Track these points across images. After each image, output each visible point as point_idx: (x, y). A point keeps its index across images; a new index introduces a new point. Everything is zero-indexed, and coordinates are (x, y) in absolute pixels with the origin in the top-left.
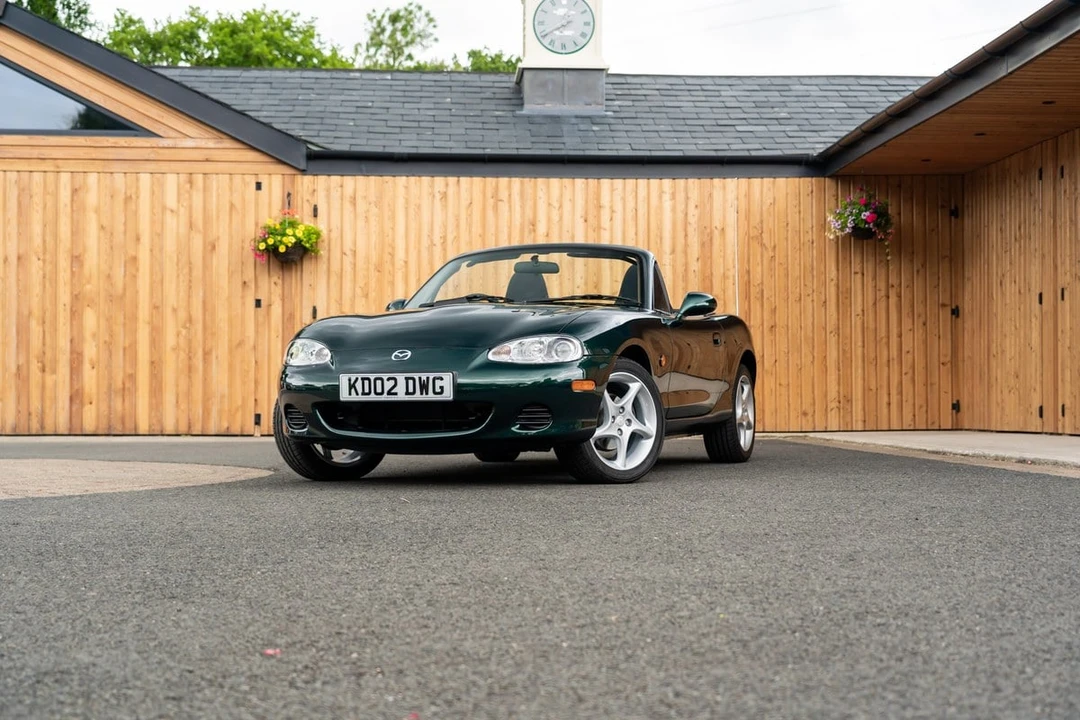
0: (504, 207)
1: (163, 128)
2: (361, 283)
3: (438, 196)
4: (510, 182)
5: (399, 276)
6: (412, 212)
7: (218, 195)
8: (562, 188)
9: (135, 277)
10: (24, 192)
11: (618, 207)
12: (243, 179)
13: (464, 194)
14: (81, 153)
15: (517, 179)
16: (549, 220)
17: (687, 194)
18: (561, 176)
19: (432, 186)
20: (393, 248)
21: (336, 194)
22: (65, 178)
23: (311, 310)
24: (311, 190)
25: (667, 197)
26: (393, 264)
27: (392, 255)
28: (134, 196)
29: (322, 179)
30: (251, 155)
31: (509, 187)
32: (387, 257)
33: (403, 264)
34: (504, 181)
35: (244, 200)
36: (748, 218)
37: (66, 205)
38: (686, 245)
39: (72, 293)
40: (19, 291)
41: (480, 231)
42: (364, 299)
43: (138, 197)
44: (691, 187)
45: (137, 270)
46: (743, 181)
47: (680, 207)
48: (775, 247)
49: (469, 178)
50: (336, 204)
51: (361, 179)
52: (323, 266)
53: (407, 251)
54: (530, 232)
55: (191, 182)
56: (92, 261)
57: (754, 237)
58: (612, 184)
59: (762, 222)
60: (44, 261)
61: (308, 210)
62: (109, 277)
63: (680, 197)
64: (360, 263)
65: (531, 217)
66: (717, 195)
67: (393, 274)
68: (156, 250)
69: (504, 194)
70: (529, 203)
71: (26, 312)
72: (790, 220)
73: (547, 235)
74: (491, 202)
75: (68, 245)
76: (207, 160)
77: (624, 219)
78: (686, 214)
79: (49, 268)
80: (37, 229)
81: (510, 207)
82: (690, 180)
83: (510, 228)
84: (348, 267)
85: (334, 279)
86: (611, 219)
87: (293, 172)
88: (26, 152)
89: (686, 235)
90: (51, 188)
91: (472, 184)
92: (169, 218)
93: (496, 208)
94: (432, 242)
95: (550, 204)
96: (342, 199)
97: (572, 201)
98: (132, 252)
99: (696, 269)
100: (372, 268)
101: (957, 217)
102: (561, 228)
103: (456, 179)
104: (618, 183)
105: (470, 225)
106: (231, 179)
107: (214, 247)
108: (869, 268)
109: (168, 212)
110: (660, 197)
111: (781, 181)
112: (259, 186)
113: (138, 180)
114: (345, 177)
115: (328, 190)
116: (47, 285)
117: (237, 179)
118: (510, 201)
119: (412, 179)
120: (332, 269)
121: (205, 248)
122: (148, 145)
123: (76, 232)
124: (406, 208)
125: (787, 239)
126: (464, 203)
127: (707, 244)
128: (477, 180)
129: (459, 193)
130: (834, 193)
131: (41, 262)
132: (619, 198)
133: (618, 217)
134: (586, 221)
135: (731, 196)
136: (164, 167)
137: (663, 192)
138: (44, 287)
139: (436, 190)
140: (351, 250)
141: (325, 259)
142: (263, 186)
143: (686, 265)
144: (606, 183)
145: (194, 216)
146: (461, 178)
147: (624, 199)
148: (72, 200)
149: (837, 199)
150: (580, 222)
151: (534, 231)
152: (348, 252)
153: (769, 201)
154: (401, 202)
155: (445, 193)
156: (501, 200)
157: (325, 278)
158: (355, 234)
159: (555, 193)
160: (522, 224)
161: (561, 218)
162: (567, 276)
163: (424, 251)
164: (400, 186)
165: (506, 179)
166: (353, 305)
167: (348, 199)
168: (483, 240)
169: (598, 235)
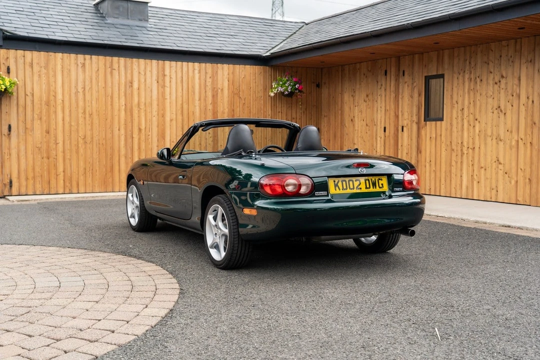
0: (116, 73)
2: (37, 111)
3: (80, 65)
4: (119, 60)
5: (59, 108)
6: (65, 73)
8: (146, 64)
11: (174, 76)
13: (94, 65)
15: (122, 58)
16: (139, 81)
17: (206, 71)
19: (76, 59)
20: (55, 93)
21: (21, 61)
23: (7, 127)
24: (6, 57)
25: (196, 72)
26: (55, 102)
27: (55, 97)
29: (12, 51)
31: (119, 63)
32: (52, 98)
33: (61, 102)
34: (115, 59)
36: (233, 84)
38: (206, 97)
41: (103, 85)
42: (39, 121)
44: (208, 67)
46: (231, 66)
47: (203, 77)
48: (245, 98)
49: (97, 56)
50: (21, 66)
51: (35, 53)
52: (14, 102)
53: (63, 95)
54: (130, 87)
57: (235, 93)
58: (170, 64)
59: (239, 86)
61: (3, 69)
63: (203, 72)
64: (36, 101)
65: (130, 79)
66: (220, 72)
67: (55, 107)
69: (115, 66)
70: (129, 72)
72: (251, 86)
73: (139, 89)
74: (109, 70)
77: (176, 82)
78: (206, 81)
81: (119, 73)
82: (207, 64)
83: (119, 84)
84: (29, 103)
85: (21, 109)
86: (170, 82)
89: (206, 92)
91: (98, 59)
93: (111, 73)
94: (77, 90)
95: (139, 73)
96: (25, 64)
97: (151, 71)
99: (210, 108)
100: (43, 103)
101: (319, 88)
102: (145, 85)
103: (90, 56)
104: (173, 63)
105: (98, 82)
108: (285, 109)
110: (194, 71)
111: (248, 67)
114: (26, 52)
115: (16, 58)
118: (119, 70)
119: (65, 55)
120: (19, 104)
124: (62, 71)
125: (250, 95)
126: (95, 69)
127: (215, 96)
128: (101, 58)
129: (91, 64)
130: (270, 73)
132: (174, 71)
133: (174, 81)
134: (158, 82)
135: (226, 73)
137: (194, 69)
139: (79, 63)
140: (31, 93)
141: (15, 98)
143: (206, 106)
144: (167, 63)
146: (93, 56)
147: (176, 72)
149: (271, 77)
150: (155, 83)
151: (132, 86)
152: (28, 93)
153: (243, 76)
154: (59, 67)
155: (84, 64)
156: (114, 69)
157: (15, 108)
158: (33, 84)
159: (142, 67)
160: (126, 83)
161: (145, 81)
162: (148, 111)
163: (73, 96)
164: (59, 58)
165: (117, 58)
166: (33, 124)
167: (28, 64)
168: (105, 90)
169: (164, 90)
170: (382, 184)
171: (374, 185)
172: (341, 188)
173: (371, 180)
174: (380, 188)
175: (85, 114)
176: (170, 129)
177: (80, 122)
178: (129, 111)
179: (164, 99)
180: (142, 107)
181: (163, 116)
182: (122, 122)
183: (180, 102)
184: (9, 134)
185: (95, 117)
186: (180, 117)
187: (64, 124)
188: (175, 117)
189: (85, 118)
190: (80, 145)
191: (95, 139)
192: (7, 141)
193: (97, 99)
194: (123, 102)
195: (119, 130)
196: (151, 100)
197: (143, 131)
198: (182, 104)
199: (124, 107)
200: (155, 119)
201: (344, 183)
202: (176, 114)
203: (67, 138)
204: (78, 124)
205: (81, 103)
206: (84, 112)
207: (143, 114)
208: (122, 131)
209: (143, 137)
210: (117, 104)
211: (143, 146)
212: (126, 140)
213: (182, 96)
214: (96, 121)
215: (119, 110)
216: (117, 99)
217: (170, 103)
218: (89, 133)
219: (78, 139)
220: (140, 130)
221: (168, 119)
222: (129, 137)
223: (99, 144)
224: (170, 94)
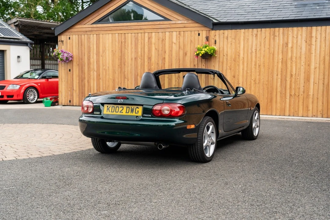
0: (277, 38)
1: (172, 18)
2: (229, 65)
3: (254, 35)
4: (279, 30)
5: (241, 62)
6: (246, 41)
7: (187, 38)
8: (298, 31)
9: (164, 64)
10: (137, 39)
11: (319, 37)
12: (195, 33)
13: (263, 35)
14: (150, 27)
15: (281, 28)
16: (293, 42)
18: (297, 26)
19: (252, 32)
20: (239, 53)
21: (222, 36)
22: (146, 34)
24: (214, 35)
26: (239, 59)
27: (239, 56)
28: (164, 39)
29: (218, 31)
30: (197, 25)
31: (279, 31)
32: (237, 56)
33: (242, 58)
34: (277, 29)
35: (195, 39)
37: (147, 43)
39: (148, 69)
40: (135, 68)
41: (268, 47)
43: (165, 39)
45: (165, 62)
49: (265, 29)
50: (222, 39)
51: (230, 31)
52: (217, 60)
53: (244, 54)
54: (286, 47)
55: (180, 34)
56: (153, 59)
58: (316, 29)
60: (141, 59)
61: (213, 41)
62: (158, 64)
64: (229, 58)
65: (286, 42)
67: (239, 62)
68: (171, 55)
69: (277, 34)
70: (286, 36)
71: (137, 74)
73: (292, 48)
74: (272, 37)
75: (147, 55)
76: (184, 27)
77: (321, 41)
79: (142, 61)
80: (140, 50)
81: (279, 38)
83: (279, 46)
84: (225, 60)
85: (221, 64)
86: (316, 41)
87: (209, 29)
88: (137, 27)
90: (143, 38)
91: (266, 31)
92: (174, 46)
93: (274, 39)
94: (252, 50)
95: (293, 37)
96: (224, 38)
97: (301, 35)
98: (164, 56)
100: (233, 60)
102: (297, 45)
103: (261, 29)
104: (319, 28)
105: (265, 45)
106: (191, 33)
107: (186, 54)
109: (173, 44)
112: (199, 34)
113: (165, 34)
114: (225, 30)
115: (219, 35)
116: (142, 66)
117: (193, 33)
118: (279, 36)
119: (246, 30)
120: (220, 60)
121: (183, 54)
122: (168, 23)
123: (150, 50)
124: (244, 40)
126: (263, 38)
128: (268, 29)
129: (261, 34)
131: (140, 59)
132: (319, 33)
133: (319, 40)
134: (306, 42)
136: (172, 30)
138: (141, 66)
139: (254, 33)
141: (218, 57)
142: (200, 35)
144: (314, 28)
145: (181, 44)
146: (262, 29)
147: (321, 34)
148: (148, 41)
150: (304, 42)
151: (287, 46)
152: (225, 55)
154: (242, 38)
155: (257, 34)
156: (276, 36)
157: (218, 63)
158: (227, 49)
159: (295, 32)
160: (283, 45)
161: (297, 42)
162: (298, 62)
163: (249, 54)
164: (242, 32)
165: (278, 29)
166: (226, 72)
167: (226, 37)
168: (269, 50)
169: (311, 47)
170: (138, 111)
171: (132, 111)
172: (110, 111)
173: (131, 107)
174: (136, 113)
175: (256, 65)
176: (314, 74)
177: (253, 71)
178: (284, 62)
179: (311, 53)
180: (294, 59)
181: (309, 65)
182: (280, 70)
183: (322, 55)
184: (214, 78)
185: (262, 67)
186: (322, 66)
187: (243, 72)
188: (318, 66)
189: (256, 68)
190: (252, 85)
191: (262, 81)
192: (213, 82)
193: (264, 56)
194: (280, 57)
195: (277, 75)
196: (301, 55)
197: (294, 76)
198: (324, 57)
199: (281, 60)
200: (302, 68)
201: (113, 108)
202: (319, 64)
203: (245, 80)
204: (251, 72)
205: (254, 59)
206: (255, 65)
207: (294, 65)
208: (279, 76)
209: (293, 80)
210: (277, 59)
211: (293, 87)
212: (281, 82)
213: (325, 51)
214: (262, 70)
215: (278, 62)
216: (277, 55)
217: (315, 56)
218: (258, 77)
219: (251, 81)
220: (292, 75)
221: (313, 67)
222: (284, 80)
223: (264, 84)
224: (315, 50)
